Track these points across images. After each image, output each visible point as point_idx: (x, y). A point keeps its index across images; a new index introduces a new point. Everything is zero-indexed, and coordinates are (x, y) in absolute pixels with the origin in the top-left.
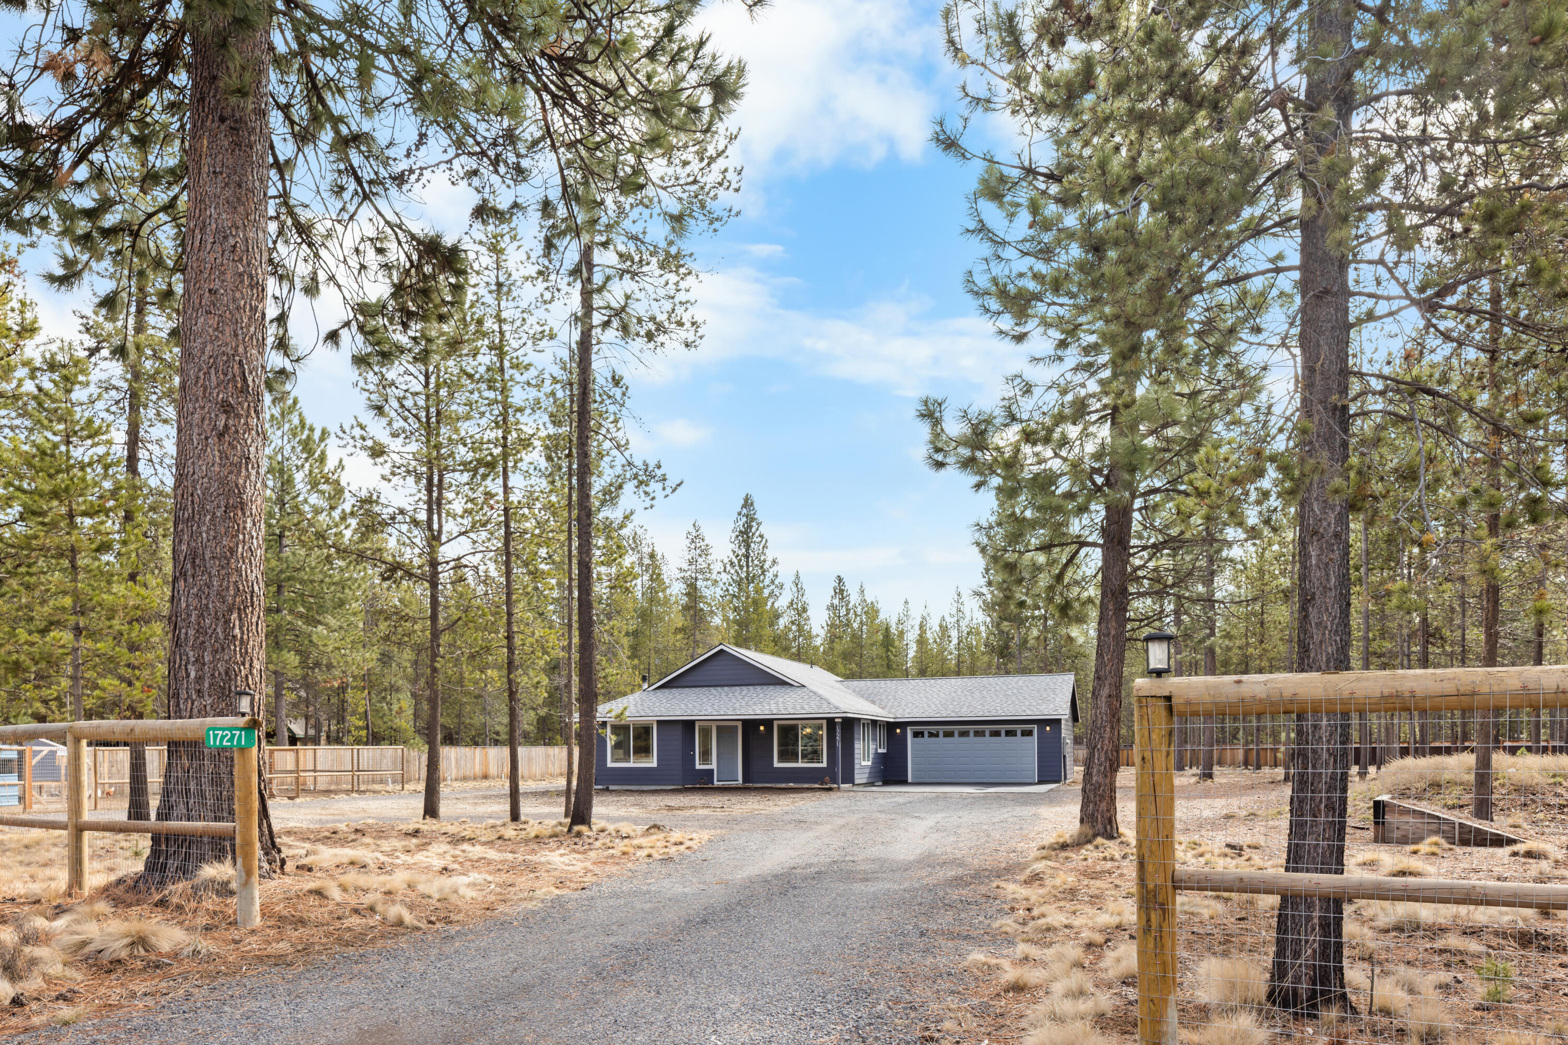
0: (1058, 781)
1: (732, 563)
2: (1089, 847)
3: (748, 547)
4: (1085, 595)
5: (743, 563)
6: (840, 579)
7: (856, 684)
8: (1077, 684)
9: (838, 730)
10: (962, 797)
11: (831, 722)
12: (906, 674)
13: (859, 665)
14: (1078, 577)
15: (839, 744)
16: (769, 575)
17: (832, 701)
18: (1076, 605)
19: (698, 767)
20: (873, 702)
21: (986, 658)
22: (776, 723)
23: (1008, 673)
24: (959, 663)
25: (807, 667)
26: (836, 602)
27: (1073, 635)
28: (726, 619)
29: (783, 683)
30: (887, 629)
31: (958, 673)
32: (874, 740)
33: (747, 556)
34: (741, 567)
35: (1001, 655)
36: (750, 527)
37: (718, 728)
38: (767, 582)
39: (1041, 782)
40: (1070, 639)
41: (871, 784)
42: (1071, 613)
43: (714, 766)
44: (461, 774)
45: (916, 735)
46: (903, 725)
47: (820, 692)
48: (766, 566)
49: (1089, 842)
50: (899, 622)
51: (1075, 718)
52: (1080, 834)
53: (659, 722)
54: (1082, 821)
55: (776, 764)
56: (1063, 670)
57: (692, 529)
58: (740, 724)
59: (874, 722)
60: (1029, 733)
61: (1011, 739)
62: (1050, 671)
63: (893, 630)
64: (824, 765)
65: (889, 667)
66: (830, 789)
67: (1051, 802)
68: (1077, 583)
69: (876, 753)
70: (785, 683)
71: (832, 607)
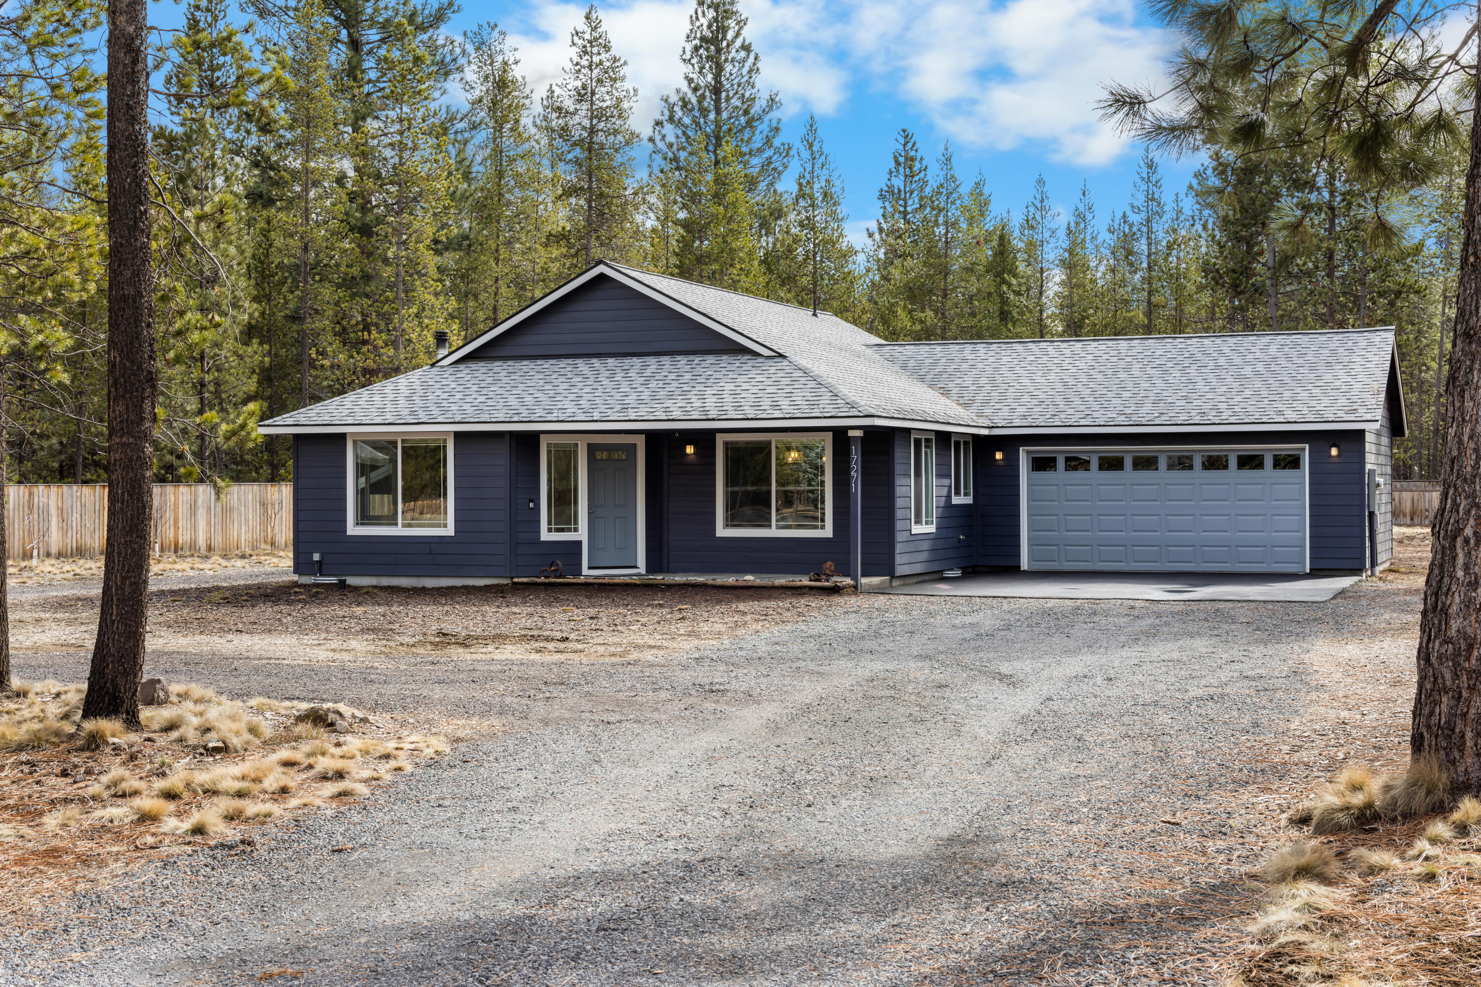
0: (1356, 571)
1: (685, 104)
2: (1440, 828)
3: (719, 69)
4: (1426, 109)
5: (708, 102)
6: (907, 137)
7: (909, 351)
8: (1401, 352)
9: (856, 456)
10: (1132, 609)
11: (840, 435)
12: (1041, 332)
13: (940, 312)
14: (1411, 57)
15: (857, 487)
16: (762, 128)
17: (844, 390)
18: (1404, 138)
19: (546, 535)
20: (946, 393)
21: (1206, 298)
22: (720, 439)
23: (1250, 328)
24: (1151, 309)
25: (805, 314)
26: (898, 182)
27: (1392, 219)
28: (666, 218)
29: (738, 350)
30: (1003, 240)
31: (1148, 329)
32: (943, 474)
33: (717, 90)
34: (704, 112)
35: (1236, 290)
36: (725, 30)
37: (592, 449)
38: (758, 141)
39: (1316, 573)
40: (1384, 230)
41: (937, 576)
42: (1385, 156)
43: (582, 534)
44: (71, 542)
45: (1042, 464)
46: (1009, 443)
47: (819, 369)
48: (755, 110)
49: (1440, 810)
50: (1029, 224)
51: (1395, 426)
52: (1413, 783)
53: (458, 435)
54: (1417, 743)
55: (722, 531)
56: (1372, 322)
57: (582, 26)
58: (640, 442)
59: (943, 438)
60: (1293, 462)
61: (1248, 474)
62: (1342, 324)
63: (1018, 243)
64: (827, 532)
65: (1004, 316)
66: (836, 590)
67: (1339, 627)
68: (1403, 74)
69: (948, 505)
70: (743, 350)
71: (888, 194)
